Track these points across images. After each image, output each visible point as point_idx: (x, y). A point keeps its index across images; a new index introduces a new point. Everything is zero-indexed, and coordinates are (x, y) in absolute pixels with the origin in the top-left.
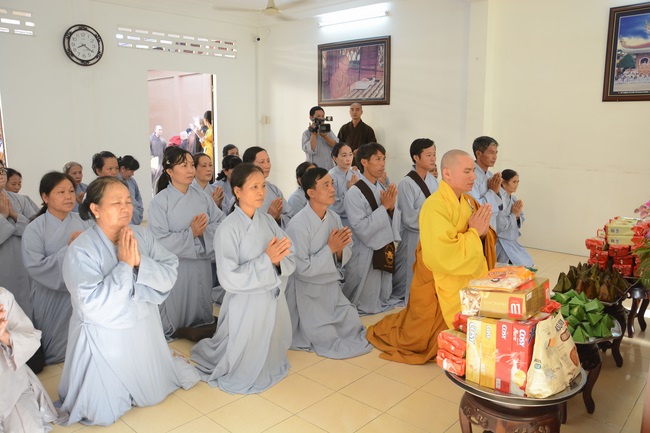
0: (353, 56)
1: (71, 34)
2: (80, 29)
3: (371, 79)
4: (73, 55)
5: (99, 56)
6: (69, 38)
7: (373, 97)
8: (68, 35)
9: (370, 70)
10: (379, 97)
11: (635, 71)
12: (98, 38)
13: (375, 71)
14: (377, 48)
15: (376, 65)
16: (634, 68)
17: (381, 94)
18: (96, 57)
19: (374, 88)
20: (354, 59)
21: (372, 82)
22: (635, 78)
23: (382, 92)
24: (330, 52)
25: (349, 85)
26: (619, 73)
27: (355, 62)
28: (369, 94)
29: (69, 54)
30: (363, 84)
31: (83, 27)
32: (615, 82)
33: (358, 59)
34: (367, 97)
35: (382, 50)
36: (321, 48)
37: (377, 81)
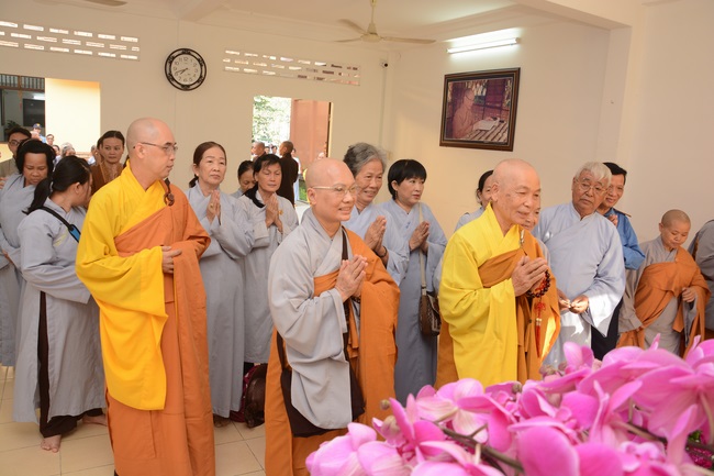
0: (478, 90)
1: (174, 58)
2: (183, 53)
3: (495, 119)
4: (173, 79)
5: (201, 80)
6: (171, 63)
7: (495, 140)
8: (170, 59)
9: (496, 108)
10: (502, 141)
12: (201, 62)
13: (501, 109)
14: (505, 82)
15: (502, 102)
17: (504, 137)
18: (198, 81)
19: (498, 130)
20: (479, 94)
21: (496, 123)
23: (506, 135)
24: (457, 83)
25: (472, 124)
27: (480, 97)
28: (492, 136)
29: (170, 78)
30: (487, 124)
31: (186, 51)
33: (484, 94)
34: (489, 140)
35: (509, 84)
36: (448, 78)
37: (502, 122)
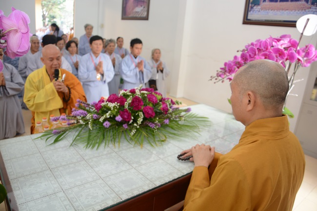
3: (142, 6)
7: (142, 16)
9: (142, 1)
11: (259, 7)
13: (144, 2)
16: (259, 5)
17: (145, 14)
19: (143, 11)
21: (142, 8)
22: (259, 11)
26: (252, 8)
28: (141, 14)
30: (139, 9)
32: (249, 13)
34: (140, 16)
37: (144, 7)
